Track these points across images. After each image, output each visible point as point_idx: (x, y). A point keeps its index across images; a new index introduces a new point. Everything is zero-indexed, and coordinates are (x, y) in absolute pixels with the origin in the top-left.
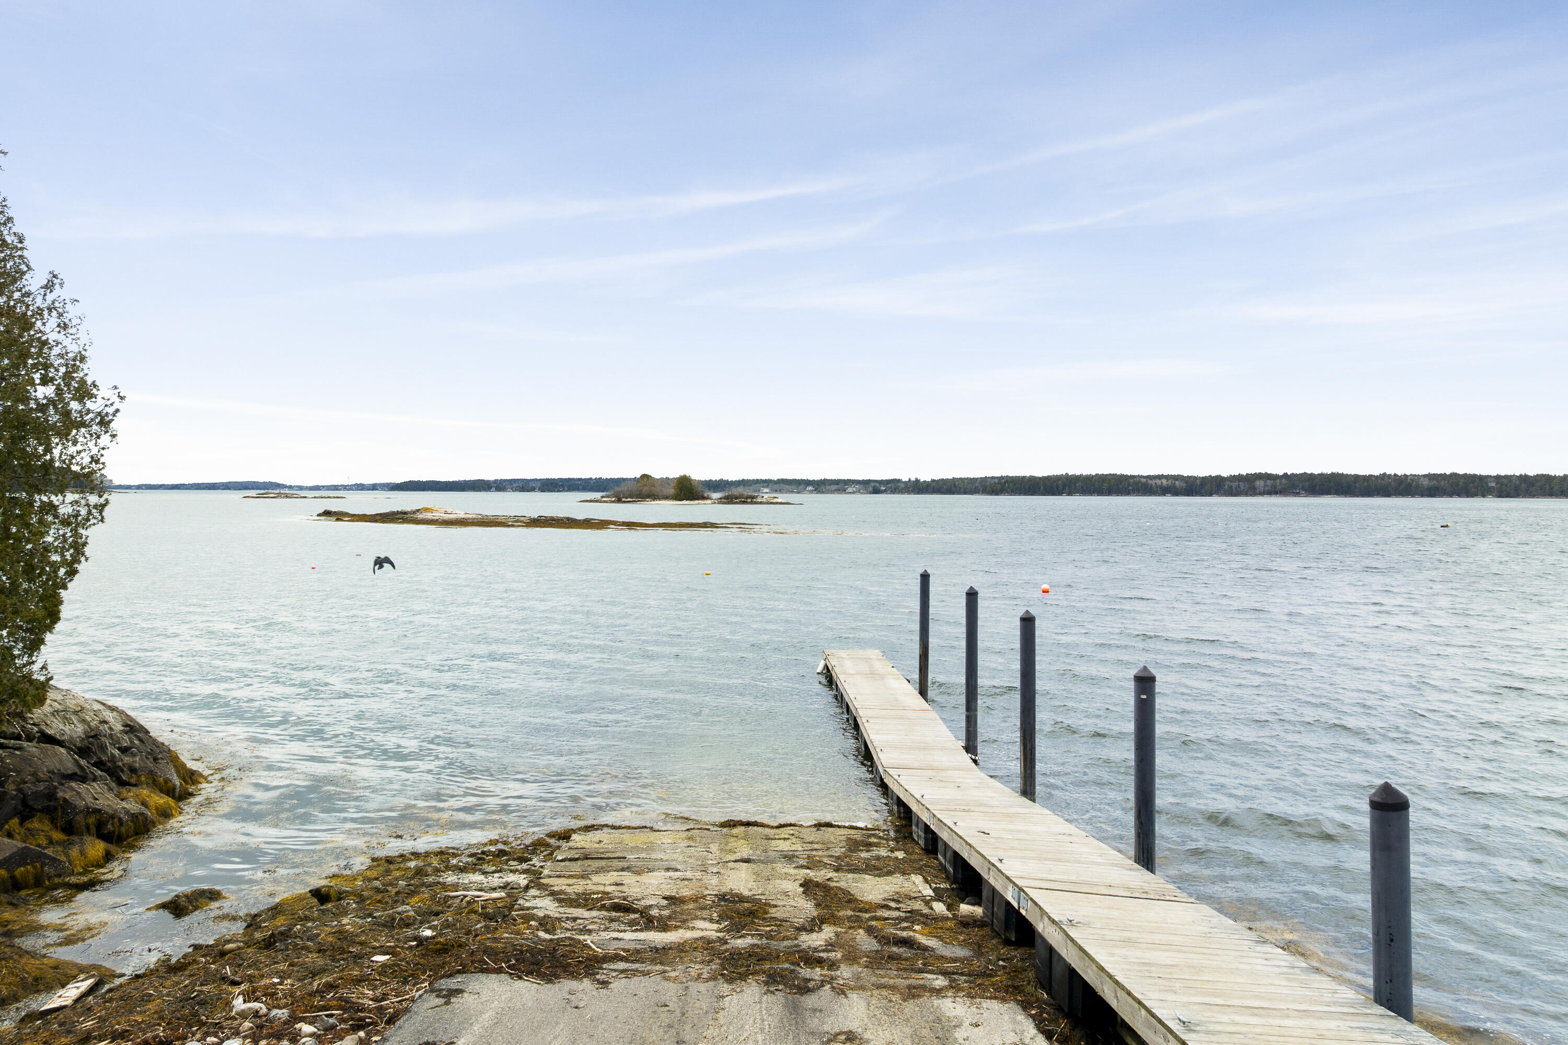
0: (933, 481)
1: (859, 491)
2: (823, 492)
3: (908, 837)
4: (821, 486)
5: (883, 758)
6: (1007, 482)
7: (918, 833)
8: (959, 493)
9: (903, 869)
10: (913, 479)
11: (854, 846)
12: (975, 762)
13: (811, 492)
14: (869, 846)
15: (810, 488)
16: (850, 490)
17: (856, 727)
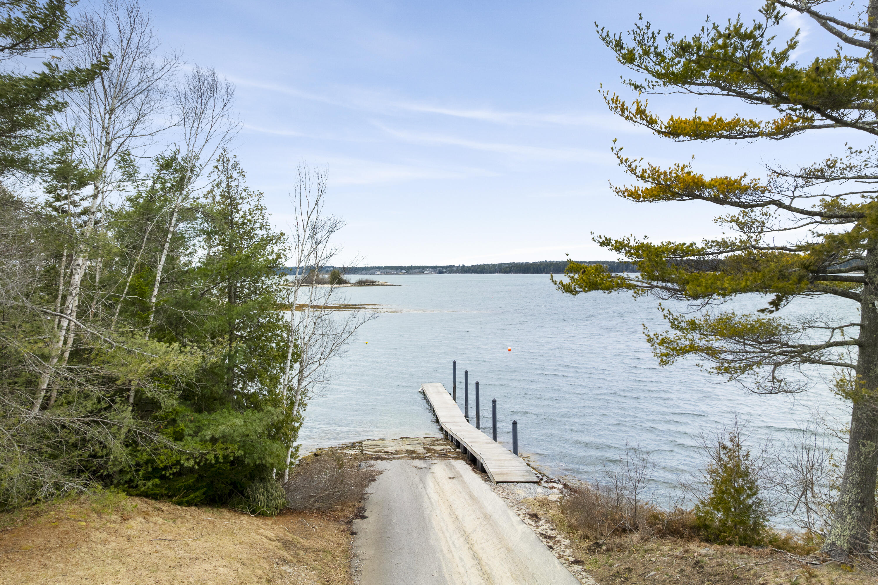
0: (472, 266)
1: (431, 273)
2: (411, 274)
3: (448, 439)
4: (409, 270)
5: (441, 420)
6: (513, 266)
7: (449, 438)
8: (487, 273)
9: (445, 445)
10: (461, 265)
11: (434, 441)
12: (468, 420)
13: (404, 273)
14: (437, 441)
15: (404, 271)
16: (426, 272)
17: (434, 411)
